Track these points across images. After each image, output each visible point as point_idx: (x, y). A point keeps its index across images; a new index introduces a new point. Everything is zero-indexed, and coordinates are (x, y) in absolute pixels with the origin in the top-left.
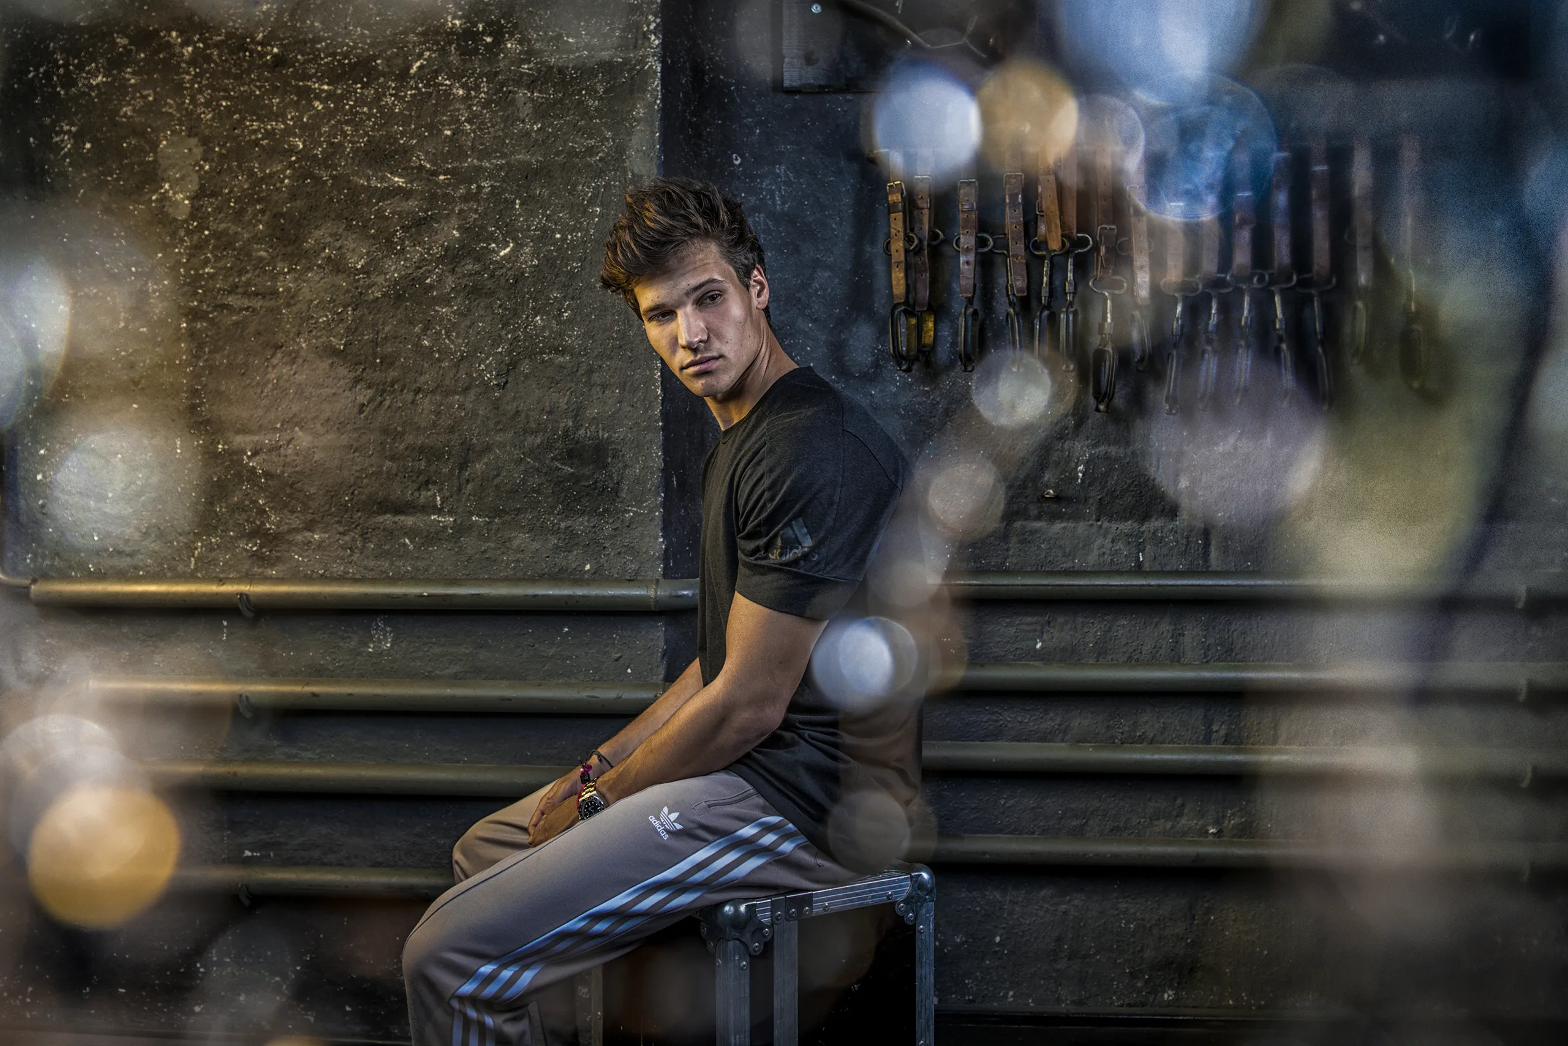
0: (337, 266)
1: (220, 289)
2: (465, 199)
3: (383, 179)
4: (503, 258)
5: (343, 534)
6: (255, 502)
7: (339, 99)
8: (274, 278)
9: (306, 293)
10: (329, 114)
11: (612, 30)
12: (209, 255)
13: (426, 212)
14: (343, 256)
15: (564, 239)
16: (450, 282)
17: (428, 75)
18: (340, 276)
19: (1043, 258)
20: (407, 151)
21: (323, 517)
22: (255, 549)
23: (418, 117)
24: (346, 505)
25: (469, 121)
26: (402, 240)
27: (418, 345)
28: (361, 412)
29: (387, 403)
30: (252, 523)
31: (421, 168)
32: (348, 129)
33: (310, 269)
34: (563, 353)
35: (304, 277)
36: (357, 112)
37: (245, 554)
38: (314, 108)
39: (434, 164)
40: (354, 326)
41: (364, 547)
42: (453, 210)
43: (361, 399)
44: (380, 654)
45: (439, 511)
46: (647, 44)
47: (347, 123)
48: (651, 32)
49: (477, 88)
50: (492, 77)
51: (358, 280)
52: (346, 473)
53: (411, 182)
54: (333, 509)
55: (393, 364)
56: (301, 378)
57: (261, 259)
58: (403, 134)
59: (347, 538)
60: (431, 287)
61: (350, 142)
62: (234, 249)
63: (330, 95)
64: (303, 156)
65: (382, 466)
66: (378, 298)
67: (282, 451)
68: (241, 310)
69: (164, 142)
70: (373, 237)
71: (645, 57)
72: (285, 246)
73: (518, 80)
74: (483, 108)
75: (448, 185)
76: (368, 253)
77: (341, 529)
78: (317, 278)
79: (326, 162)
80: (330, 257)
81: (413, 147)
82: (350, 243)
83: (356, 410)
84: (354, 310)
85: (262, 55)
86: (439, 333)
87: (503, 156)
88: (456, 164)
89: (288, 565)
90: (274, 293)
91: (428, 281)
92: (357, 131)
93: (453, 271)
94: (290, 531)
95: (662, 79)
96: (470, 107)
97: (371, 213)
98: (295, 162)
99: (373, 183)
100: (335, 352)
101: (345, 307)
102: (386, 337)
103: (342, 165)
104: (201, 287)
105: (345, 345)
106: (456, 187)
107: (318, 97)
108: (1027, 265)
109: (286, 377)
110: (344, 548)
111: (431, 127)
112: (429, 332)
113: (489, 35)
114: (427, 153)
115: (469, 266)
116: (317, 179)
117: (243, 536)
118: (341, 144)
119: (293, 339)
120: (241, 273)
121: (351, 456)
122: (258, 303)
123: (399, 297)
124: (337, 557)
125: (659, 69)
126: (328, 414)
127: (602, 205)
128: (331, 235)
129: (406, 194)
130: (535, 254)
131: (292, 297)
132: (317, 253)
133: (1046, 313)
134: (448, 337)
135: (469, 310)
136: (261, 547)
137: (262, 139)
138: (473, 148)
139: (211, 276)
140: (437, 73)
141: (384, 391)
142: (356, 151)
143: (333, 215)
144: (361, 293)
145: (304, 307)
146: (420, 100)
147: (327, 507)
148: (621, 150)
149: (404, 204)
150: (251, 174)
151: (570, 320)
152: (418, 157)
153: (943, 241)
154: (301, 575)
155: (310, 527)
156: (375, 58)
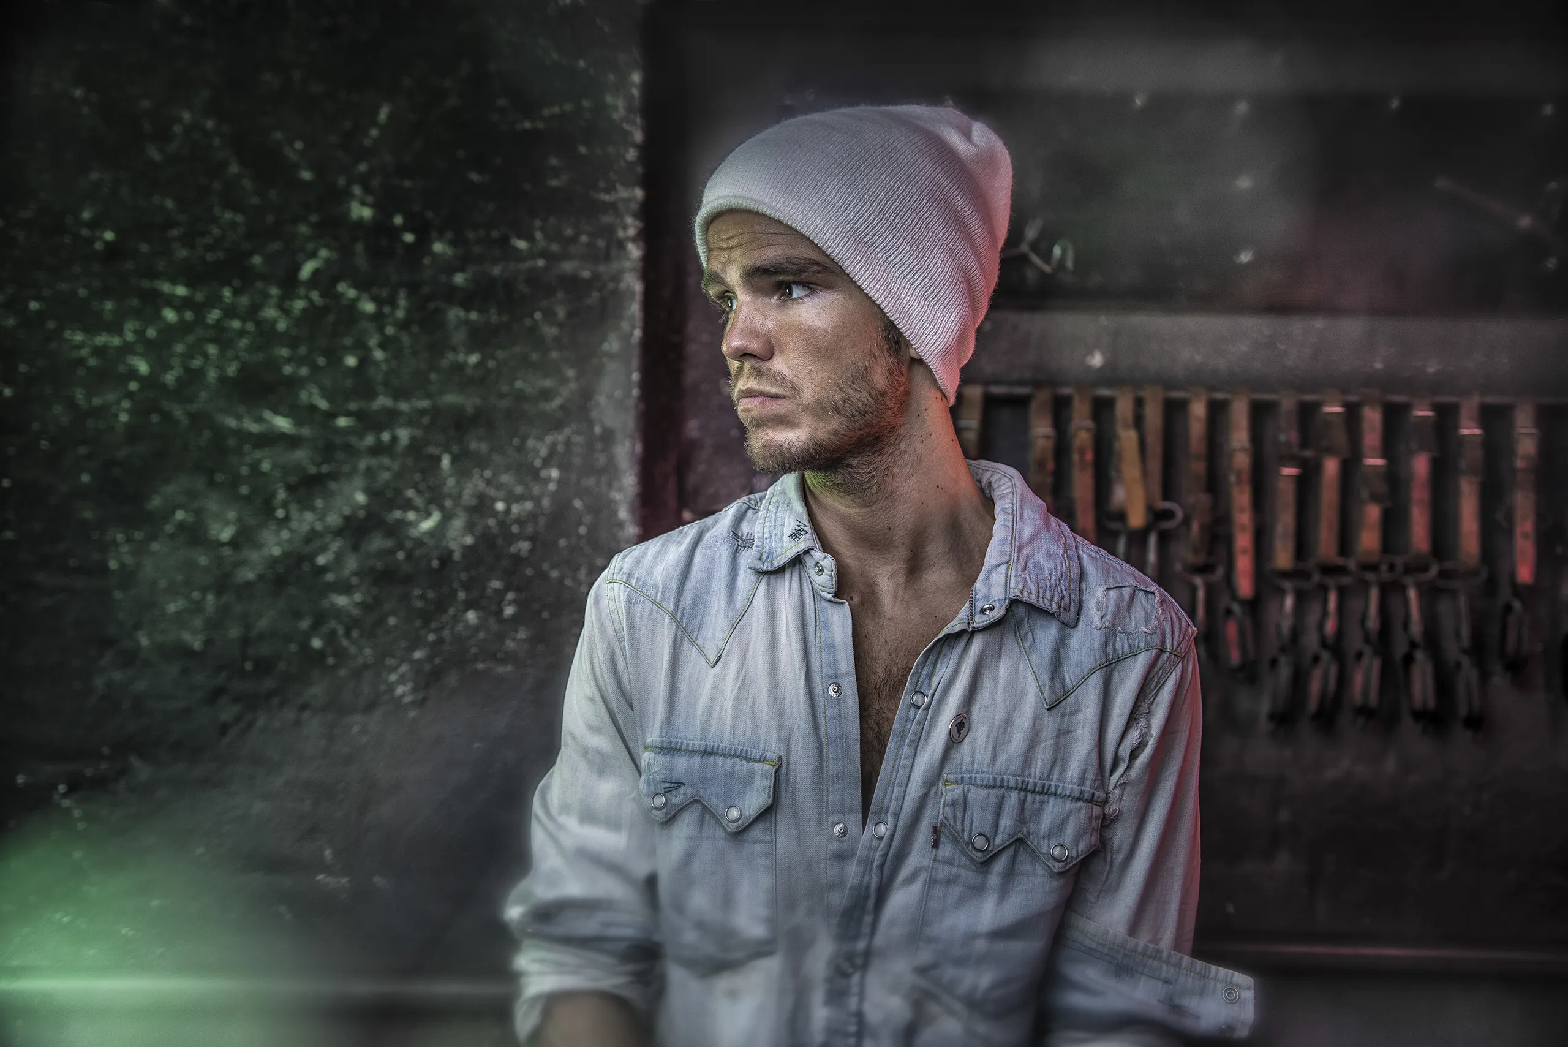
0: (193, 535)
2: (378, 450)
3: (259, 420)
4: (425, 533)
7: (200, 310)
8: (104, 550)
9: (148, 570)
10: (183, 328)
11: (577, 234)
12: (10, 513)
13: (319, 466)
14: (201, 523)
15: (508, 511)
16: (352, 563)
17: (323, 281)
18: (197, 550)
20: (294, 383)
23: (311, 338)
25: (382, 346)
27: (305, 646)
29: (260, 723)
31: (313, 408)
32: (212, 350)
33: (154, 537)
34: (503, 661)
35: (146, 549)
37: (54, 927)
38: (164, 319)
39: (331, 401)
40: (216, 618)
41: (221, 916)
42: (357, 466)
43: (225, 717)
45: (327, 869)
46: (623, 255)
47: (210, 341)
48: (630, 240)
49: (392, 302)
50: (413, 289)
51: (222, 556)
52: (199, 816)
53: (299, 426)
55: (270, 670)
56: (141, 686)
57: (85, 523)
58: (289, 360)
59: (198, 904)
60: (324, 569)
61: (214, 367)
62: (47, 508)
63: (187, 302)
64: (150, 383)
65: (248, 807)
66: (250, 581)
67: (112, 786)
68: (56, 592)
70: (247, 499)
71: (622, 272)
72: (119, 505)
73: (451, 295)
74: (400, 330)
75: (353, 431)
76: (238, 521)
77: (191, 892)
78: (165, 551)
79: (181, 393)
80: (183, 524)
81: (303, 378)
82: (212, 504)
83: (216, 732)
84: (216, 596)
85: (90, 241)
86: (333, 633)
87: (428, 396)
88: (362, 404)
89: (116, 942)
90: (103, 570)
91: (320, 561)
92: (224, 352)
93: (356, 548)
95: (643, 303)
96: (382, 328)
97: (242, 467)
98: (136, 392)
99: (246, 425)
100: (188, 654)
101: (203, 591)
102: (261, 635)
103: (204, 401)
105: (203, 644)
106: (361, 436)
107: (169, 304)
109: (118, 685)
110: (191, 916)
111: (328, 353)
112: (320, 630)
113: (410, 232)
114: (322, 388)
115: (378, 543)
116: (167, 416)
117: (54, 903)
118: (202, 370)
119: (131, 635)
120: (57, 541)
121: (207, 794)
122: (80, 584)
123: (280, 582)
124: (185, 930)
125: (639, 289)
126: (176, 737)
127: (562, 467)
128: (186, 493)
129: (291, 441)
130: (470, 528)
131: (130, 576)
132: (165, 518)
134: (346, 636)
135: (377, 602)
136: (78, 916)
137: (89, 358)
138: (386, 384)
139: (12, 543)
140: (336, 280)
141: (253, 706)
142: (223, 379)
143: (189, 466)
144: (226, 574)
145: (147, 591)
146: (313, 315)
148: (586, 395)
149: (288, 455)
150: (72, 404)
151: (515, 620)
152: (309, 393)
155: (147, 889)
156: (251, 254)
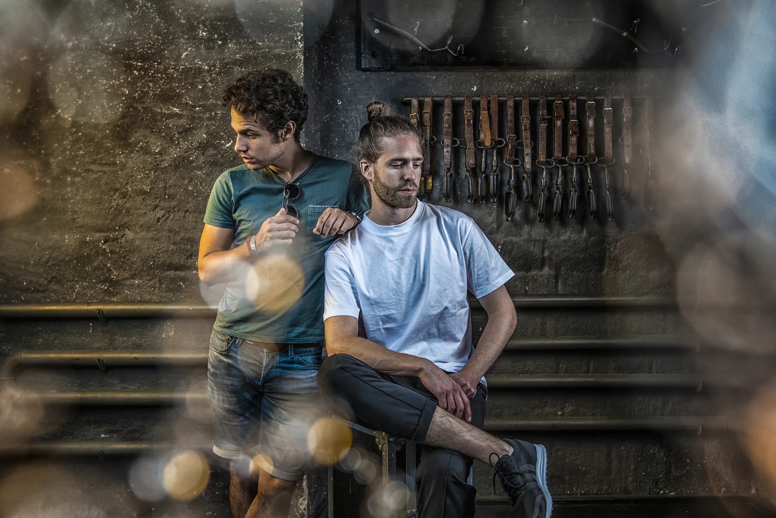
0: (146, 151)
1: (87, 162)
2: (209, 119)
3: (168, 109)
4: (228, 147)
5: (150, 280)
6: (105, 265)
7: (146, 70)
8: (114, 156)
9: (130, 164)
10: (141, 77)
11: (280, 39)
12: (82, 145)
13: (190, 125)
14: (148, 146)
16: (202, 159)
17: (190, 59)
18: (148, 156)
19: (482, 150)
20: (180, 96)
21: (140, 272)
22: (106, 288)
23: (186, 79)
24: (151, 267)
25: (211, 81)
26: (178, 139)
27: (186, 189)
28: (158, 221)
29: (171, 217)
30: (104, 275)
31: (187, 104)
32: (151, 84)
33: (132, 152)
35: (129, 156)
36: (155, 76)
37: (101, 291)
38: (134, 74)
39: (193, 102)
40: (154, 180)
41: (160, 286)
42: (203, 124)
43: (159, 215)
44: (169, 338)
46: (296, 46)
47: (150, 81)
48: (299, 41)
49: (214, 66)
50: (222, 60)
51: (156, 158)
52: (151, 251)
53: (182, 111)
54: (145, 268)
55: (174, 198)
56: (128, 205)
57: (108, 147)
58: (178, 87)
59: (152, 282)
60: (192, 162)
61: (152, 91)
62: (94, 142)
63: (142, 68)
64: (128, 97)
65: (169, 248)
66: (166, 167)
67: (119, 241)
68: (98, 172)
69: (58, 90)
70: (164, 137)
71: (296, 52)
72: (120, 141)
73: (234, 62)
74: (218, 76)
75: (201, 112)
76: (161, 145)
77: (149, 278)
78: (136, 157)
79: (140, 100)
80: (142, 147)
81: (183, 94)
82: (152, 140)
83: (156, 221)
84: (154, 172)
85: (107, 48)
86: (196, 184)
88: (204, 102)
89: (122, 296)
90: (115, 164)
91: (191, 158)
92: (155, 85)
93: (203, 154)
94: (123, 280)
95: (304, 63)
96: (211, 75)
97: (162, 126)
98: (124, 100)
99: (164, 111)
100: (145, 193)
101: (150, 171)
102: (170, 186)
103: (148, 103)
104: (78, 161)
105: (150, 189)
106: (204, 113)
107: (135, 69)
108: (475, 153)
109: (121, 205)
110: (150, 287)
111: (192, 84)
112: (192, 183)
113: (220, 40)
114: (190, 97)
115: (211, 151)
116: (136, 109)
117: (100, 282)
118: (147, 92)
119: (124, 186)
120: (98, 153)
121: (154, 243)
122: (106, 169)
123: (177, 167)
124: (147, 292)
125: (302, 58)
126: (142, 223)
128: (143, 136)
129: (180, 116)
131: (124, 166)
132: (136, 145)
133: (484, 175)
134: (201, 186)
135: (211, 172)
136: (109, 287)
137: (108, 89)
138: (212, 95)
139: (83, 156)
140: (195, 58)
141: (169, 212)
142: (155, 95)
143: (144, 126)
144: (158, 164)
145: (130, 171)
146: (186, 71)
147: (142, 267)
149: (179, 121)
150: (103, 105)
152: (186, 99)
153: (436, 142)
154: (129, 300)
155: (133, 277)
156: (164, 50)
